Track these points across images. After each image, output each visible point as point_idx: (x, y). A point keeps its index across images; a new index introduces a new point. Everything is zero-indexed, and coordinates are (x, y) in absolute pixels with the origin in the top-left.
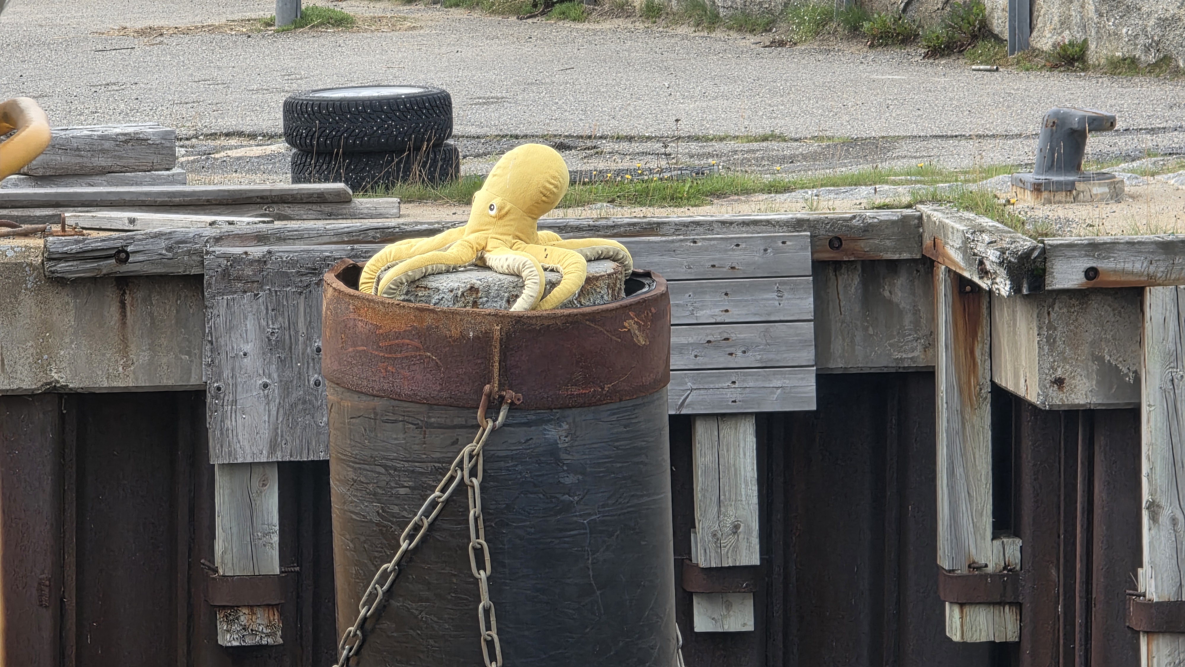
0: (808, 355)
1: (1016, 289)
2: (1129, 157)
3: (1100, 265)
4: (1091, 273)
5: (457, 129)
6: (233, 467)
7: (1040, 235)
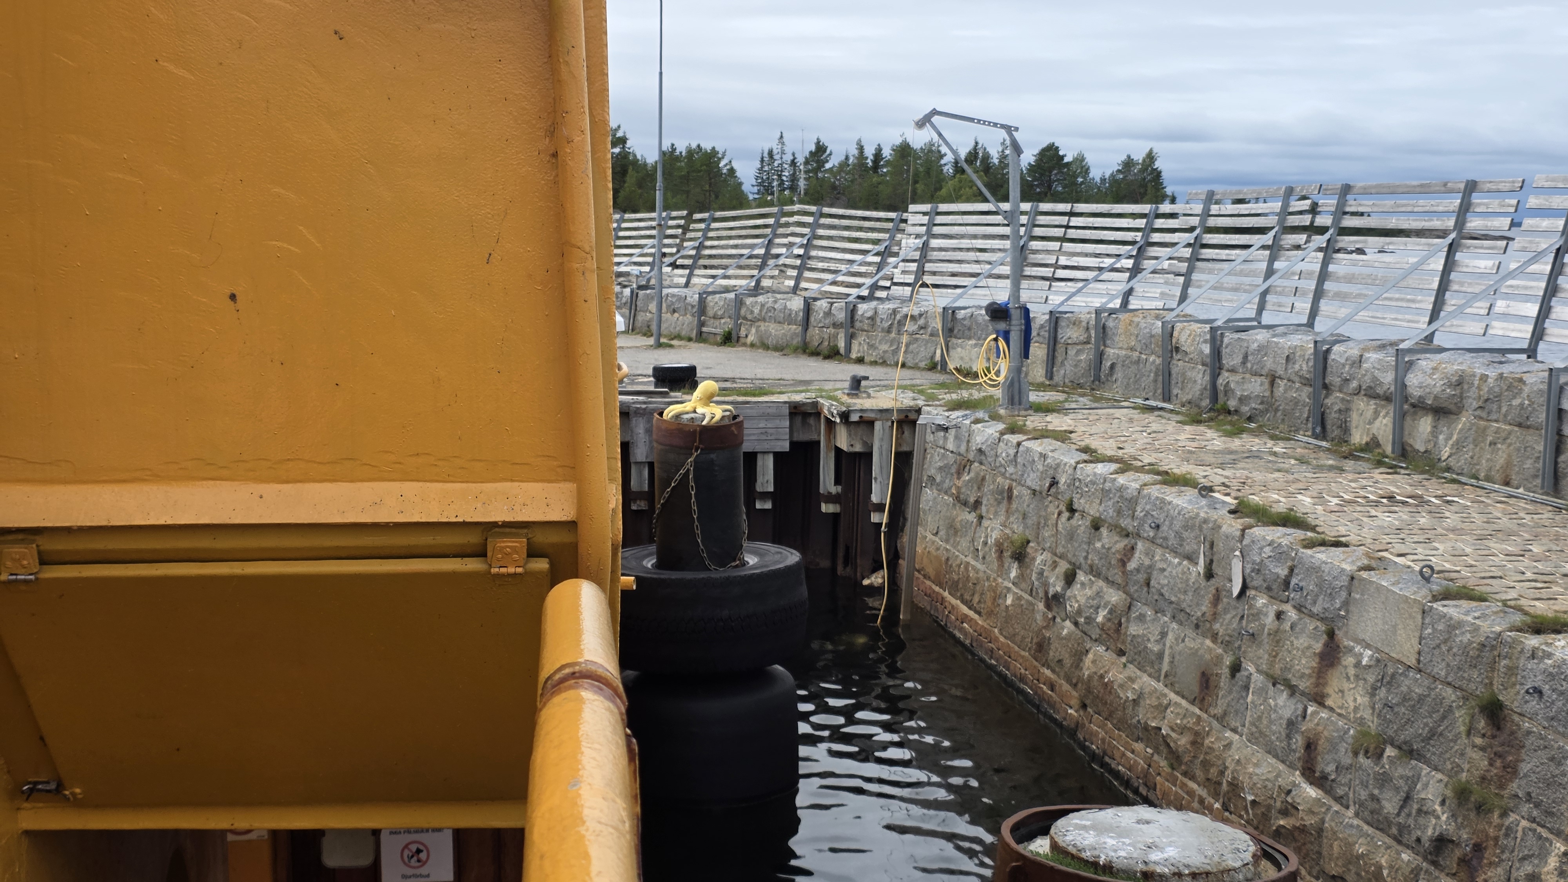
0: (787, 437)
1: (841, 421)
2: (873, 387)
3: (864, 415)
4: (861, 417)
5: (698, 375)
6: (636, 463)
7: (848, 407)
